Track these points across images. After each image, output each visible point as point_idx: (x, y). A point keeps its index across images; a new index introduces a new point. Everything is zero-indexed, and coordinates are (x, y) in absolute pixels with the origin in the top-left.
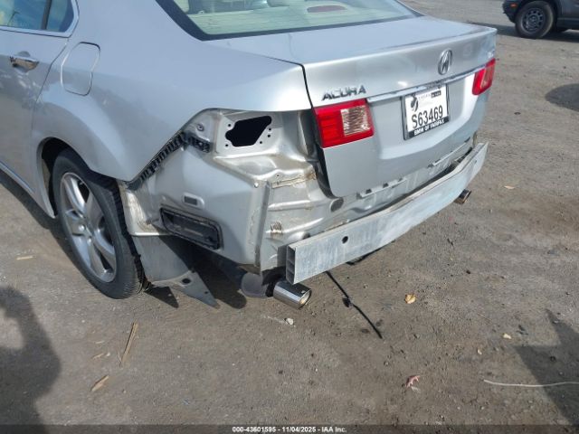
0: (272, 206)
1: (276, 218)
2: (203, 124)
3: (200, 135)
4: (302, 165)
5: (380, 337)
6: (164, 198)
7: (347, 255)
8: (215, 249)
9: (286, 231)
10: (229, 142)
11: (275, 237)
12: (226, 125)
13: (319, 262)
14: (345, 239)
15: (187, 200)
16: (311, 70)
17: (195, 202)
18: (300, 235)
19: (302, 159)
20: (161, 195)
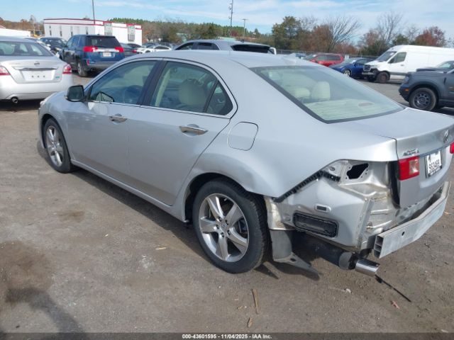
0: (373, 211)
1: (371, 220)
2: (334, 167)
3: (331, 172)
4: (384, 189)
5: (409, 301)
6: (299, 207)
7: (403, 243)
8: (331, 236)
9: (374, 227)
10: (348, 177)
11: (369, 230)
12: (349, 167)
13: (391, 246)
14: (403, 233)
15: (319, 208)
16: (399, 141)
17: (325, 209)
18: (380, 230)
19: (384, 187)
20: (297, 206)
